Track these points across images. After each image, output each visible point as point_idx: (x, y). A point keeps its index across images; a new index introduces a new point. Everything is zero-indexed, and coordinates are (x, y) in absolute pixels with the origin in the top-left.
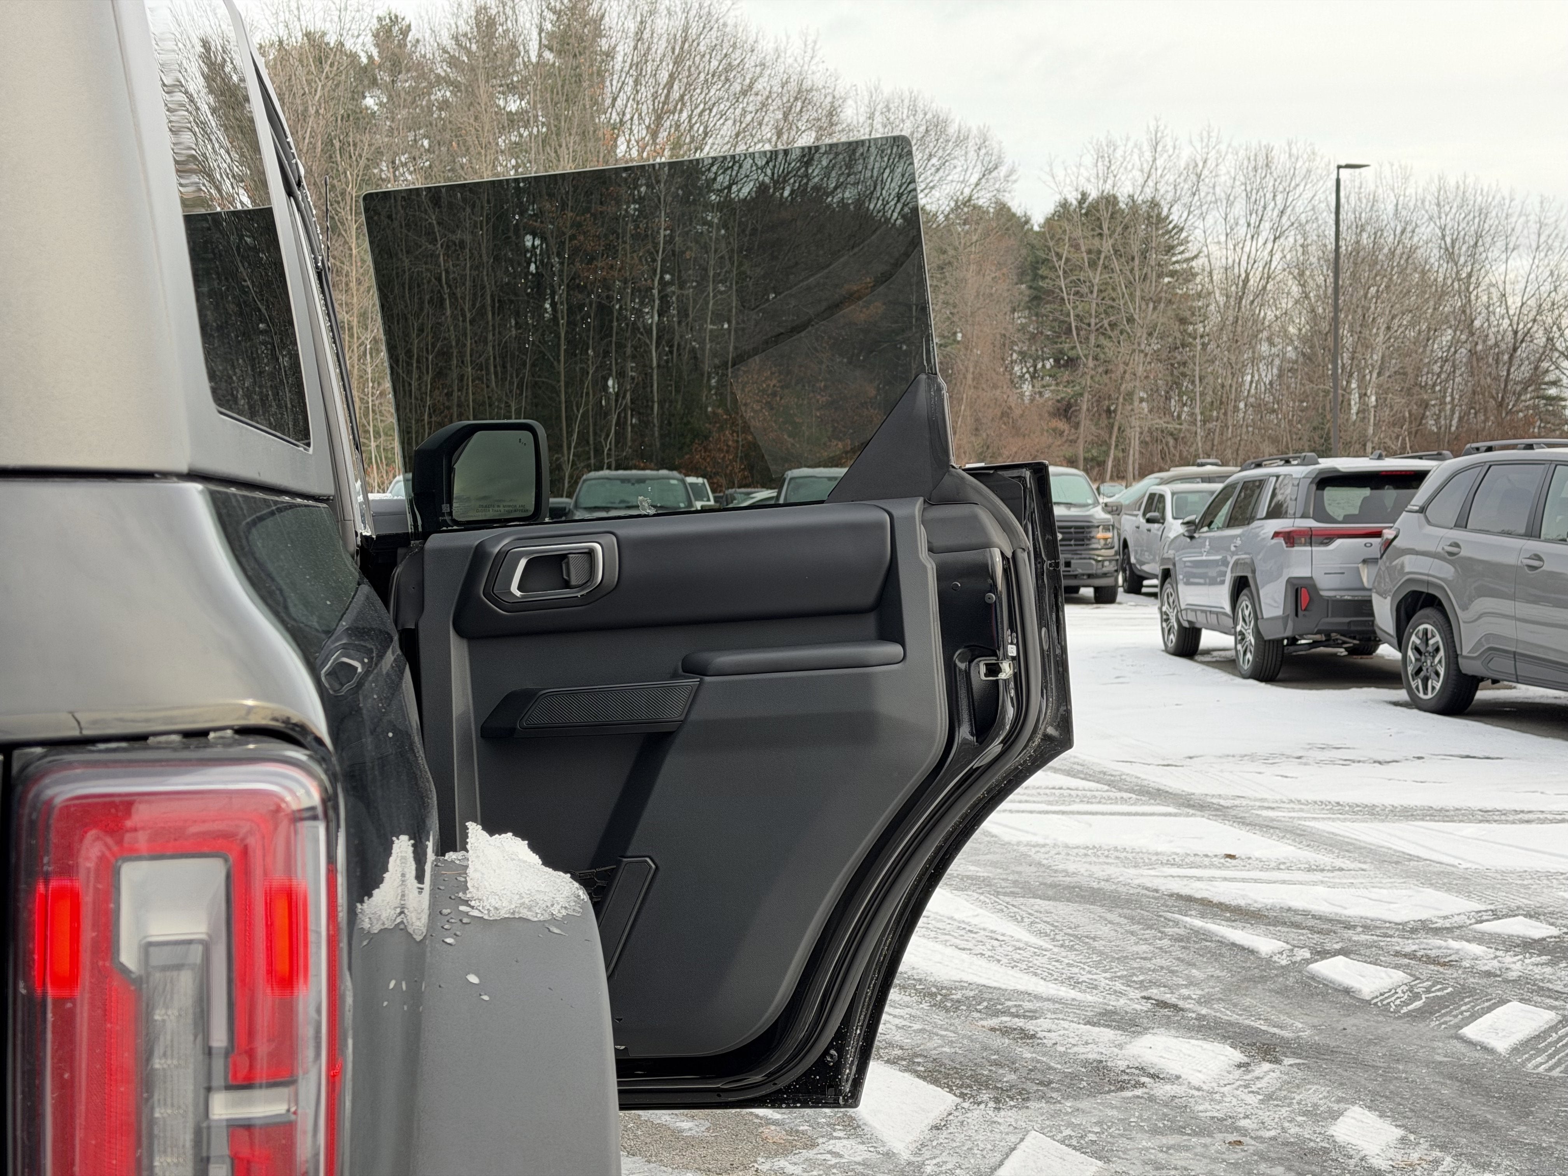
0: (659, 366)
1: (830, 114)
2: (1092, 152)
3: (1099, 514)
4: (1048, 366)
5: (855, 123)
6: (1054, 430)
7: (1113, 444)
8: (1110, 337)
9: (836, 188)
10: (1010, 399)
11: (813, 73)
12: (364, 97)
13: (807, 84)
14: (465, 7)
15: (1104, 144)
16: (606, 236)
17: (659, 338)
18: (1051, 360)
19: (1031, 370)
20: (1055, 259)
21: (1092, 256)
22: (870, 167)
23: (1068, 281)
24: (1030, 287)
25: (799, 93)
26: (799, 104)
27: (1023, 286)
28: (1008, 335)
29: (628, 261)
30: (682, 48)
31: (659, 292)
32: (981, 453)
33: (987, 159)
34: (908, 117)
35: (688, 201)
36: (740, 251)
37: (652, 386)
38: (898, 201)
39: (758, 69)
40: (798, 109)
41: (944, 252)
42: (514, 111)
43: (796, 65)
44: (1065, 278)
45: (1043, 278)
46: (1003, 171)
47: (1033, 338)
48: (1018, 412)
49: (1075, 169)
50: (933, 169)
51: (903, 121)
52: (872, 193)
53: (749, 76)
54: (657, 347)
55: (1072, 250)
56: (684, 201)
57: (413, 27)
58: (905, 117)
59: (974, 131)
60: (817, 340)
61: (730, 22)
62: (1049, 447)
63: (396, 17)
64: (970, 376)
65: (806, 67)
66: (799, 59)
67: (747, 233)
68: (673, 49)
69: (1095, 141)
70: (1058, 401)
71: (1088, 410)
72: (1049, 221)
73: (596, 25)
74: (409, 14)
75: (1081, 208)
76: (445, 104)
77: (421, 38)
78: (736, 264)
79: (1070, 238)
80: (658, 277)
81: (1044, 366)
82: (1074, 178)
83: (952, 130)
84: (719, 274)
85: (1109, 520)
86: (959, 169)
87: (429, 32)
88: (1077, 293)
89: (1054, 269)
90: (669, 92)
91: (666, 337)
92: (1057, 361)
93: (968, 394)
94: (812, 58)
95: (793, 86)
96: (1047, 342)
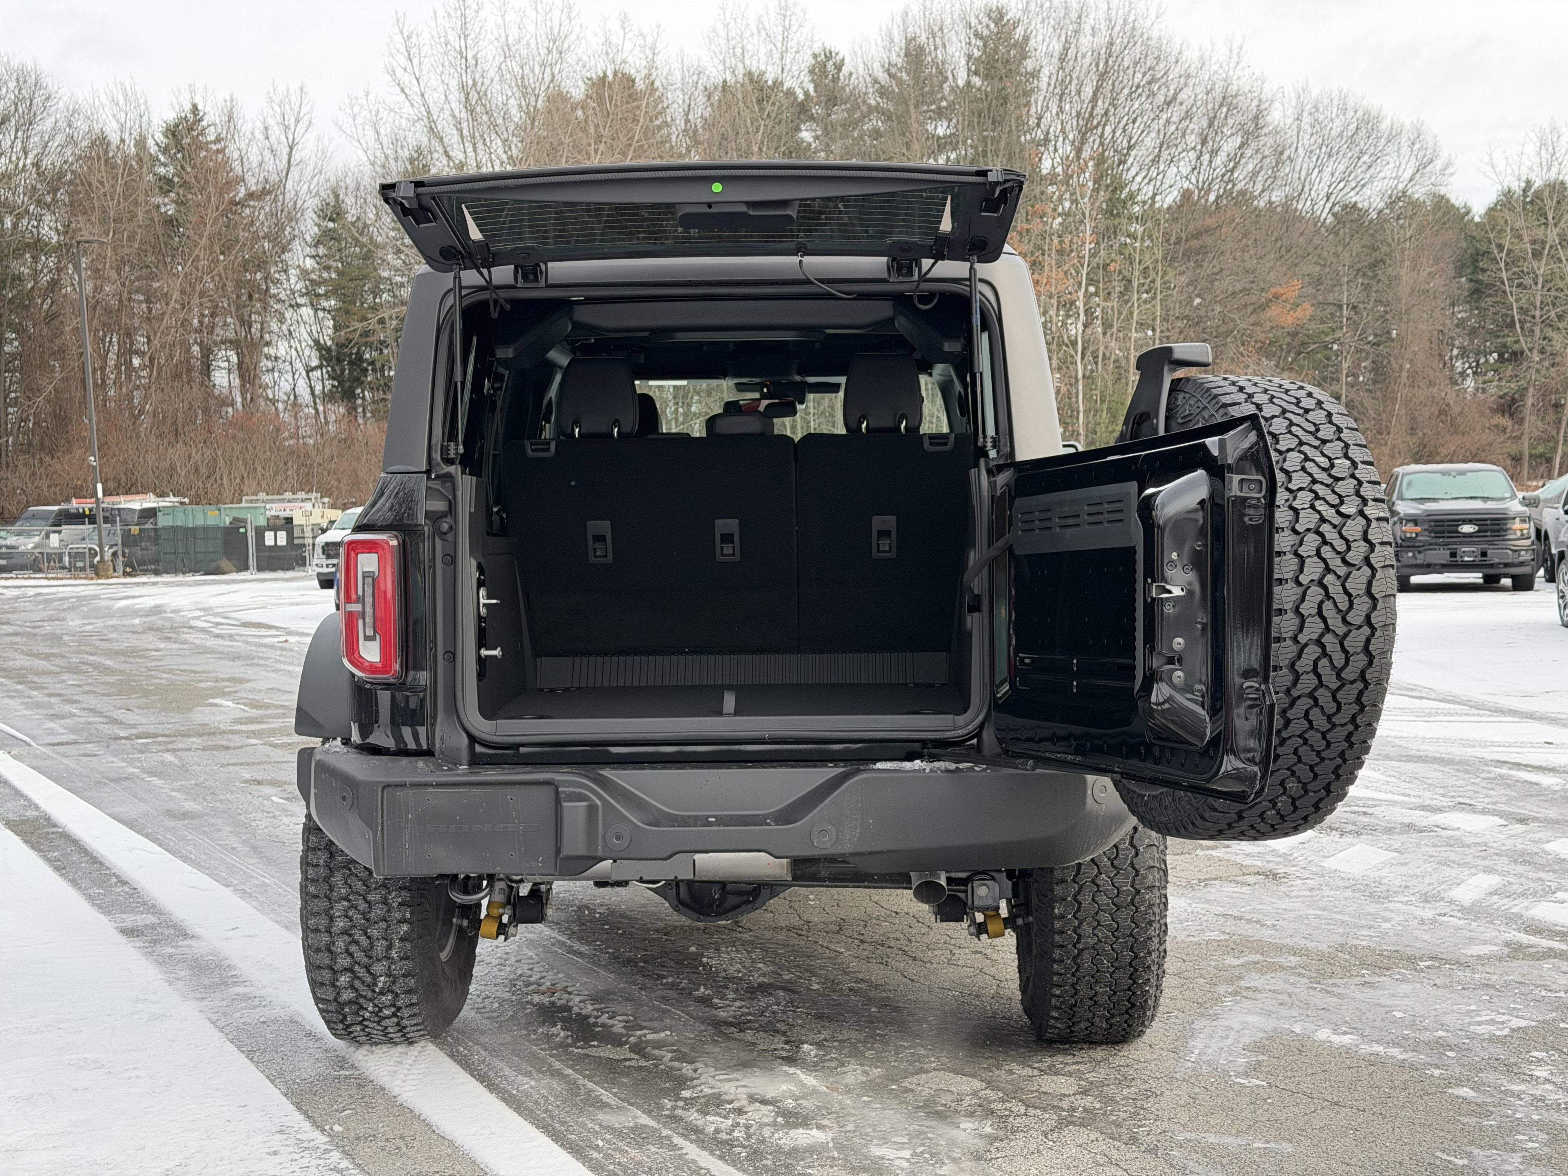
0: (1084, 376)
1: (1256, 118)
2: (1535, 140)
3: (1515, 507)
4: (1492, 360)
5: (1282, 124)
6: (1496, 426)
7: (1561, 438)
8: (1559, 329)
9: (1263, 191)
10: (1448, 396)
11: (1239, 78)
12: (800, 130)
13: (1233, 89)
14: (896, 40)
15: (1548, 131)
16: (1032, 253)
17: (1084, 349)
18: (1495, 355)
19: (1474, 364)
20: (1496, 251)
21: (1537, 247)
22: (1298, 168)
23: (1510, 273)
24: (1471, 280)
25: (1224, 98)
26: (1224, 110)
27: (1463, 279)
28: (1446, 331)
29: (1053, 275)
30: (1107, 62)
31: (1084, 305)
32: (1417, 453)
33: (1421, 153)
34: (1338, 116)
35: (1112, 214)
36: (1165, 258)
37: (1077, 397)
38: (1328, 200)
39: (1182, 80)
40: (1223, 115)
41: (1375, 249)
42: (941, 134)
43: (1221, 71)
44: (1507, 270)
45: (1484, 271)
46: (1439, 164)
47: (1473, 333)
48: (1457, 410)
49: (1516, 158)
50: (1365, 167)
51: (1332, 120)
52: (1300, 195)
53: (1172, 87)
54: (1083, 358)
55: (1515, 240)
56: (1110, 213)
57: (847, 61)
58: (1334, 115)
59: (1408, 126)
60: (1243, 345)
61: (1155, 34)
62: (1491, 444)
63: (831, 52)
64: (1404, 374)
65: (1231, 73)
66: (1224, 65)
67: (1172, 242)
68: (1097, 65)
69: (1537, 129)
70: (1501, 397)
71: (1533, 405)
72: (1491, 210)
73: (1022, 48)
74: (843, 48)
75: (1525, 196)
76: (876, 134)
77: (853, 71)
78: (1160, 274)
79: (1511, 230)
80: (1083, 290)
81: (1487, 361)
82: (1515, 168)
83: (1384, 126)
84: (1143, 284)
85: (1525, 512)
86: (1391, 165)
87: (862, 65)
88: (1519, 285)
89: (1495, 260)
90: (1093, 108)
91: (1091, 348)
92: (1501, 355)
93: (1402, 392)
94: (1238, 63)
95: (1218, 93)
96: (1488, 336)
